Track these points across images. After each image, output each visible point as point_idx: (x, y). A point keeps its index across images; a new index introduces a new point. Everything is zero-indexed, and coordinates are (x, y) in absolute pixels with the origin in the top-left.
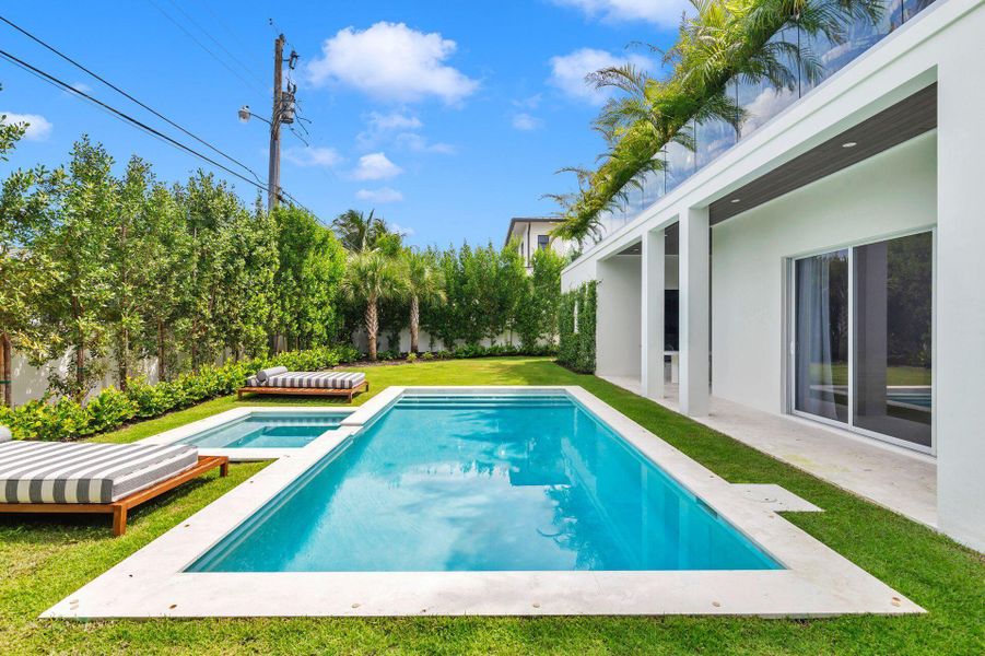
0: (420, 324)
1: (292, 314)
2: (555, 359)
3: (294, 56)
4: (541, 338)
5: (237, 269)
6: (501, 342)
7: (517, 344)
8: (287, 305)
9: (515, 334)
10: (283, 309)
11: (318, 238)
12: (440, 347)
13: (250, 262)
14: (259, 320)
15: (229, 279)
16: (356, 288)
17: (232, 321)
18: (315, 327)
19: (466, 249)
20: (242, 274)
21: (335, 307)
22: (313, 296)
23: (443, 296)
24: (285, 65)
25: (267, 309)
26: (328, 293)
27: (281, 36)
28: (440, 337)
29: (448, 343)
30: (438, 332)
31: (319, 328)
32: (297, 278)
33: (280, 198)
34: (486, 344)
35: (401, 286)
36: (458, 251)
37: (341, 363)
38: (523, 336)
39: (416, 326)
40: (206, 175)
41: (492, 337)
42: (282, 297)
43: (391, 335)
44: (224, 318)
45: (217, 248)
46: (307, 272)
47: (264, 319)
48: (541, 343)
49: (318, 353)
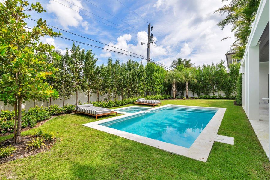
0: (189, 89)
1: (150, 87)
3: (152, 27)
4: (233, 93)
5: (135, 78)
6: (217, 94)
7: (223, 95)
8: (149, 85)
10: (148, 86)
11: (156, 69)
12: (196, 96)
13: (139, 76)
14: (141, 89)
15: (134, 80)
16: (169, 80)
17: (135, 88)
18: (157, 90)
19: (204, 66)
20: (137, 79)
21: (163, 85)
22: (156, 82)
23: (196, 81)
24: (150, 30)
25: (144, 86)
26: (161, 82)
27: (150, 24)
28: (196, 93)
29: (199, 94)
30: (195, 91)
31: (158, 90)
32: (151, 79)
33: (149, 61)
34: (211, 95)
35: (181, 79)
36: (202, 67)
37: (165, 99)
38: (226, 93)
39: (187, 89)
40: (130, 60)
41: (213, 93)
42: (147, 83)
43: (181, 92)
44: (133, 88)
45: (130, 74)
46: (154, 77)
47: (143, 88)
48: (233, 95)
49: (158, 96)
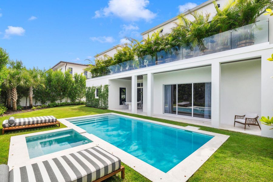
2: (85, 105)
6: (64, 101)
7: (69, 101)
9: (69, 98)
12: (39, 103)
29: (43, 102)
30: (39, 98)
34: (58, 102)
41: (61, 100)
